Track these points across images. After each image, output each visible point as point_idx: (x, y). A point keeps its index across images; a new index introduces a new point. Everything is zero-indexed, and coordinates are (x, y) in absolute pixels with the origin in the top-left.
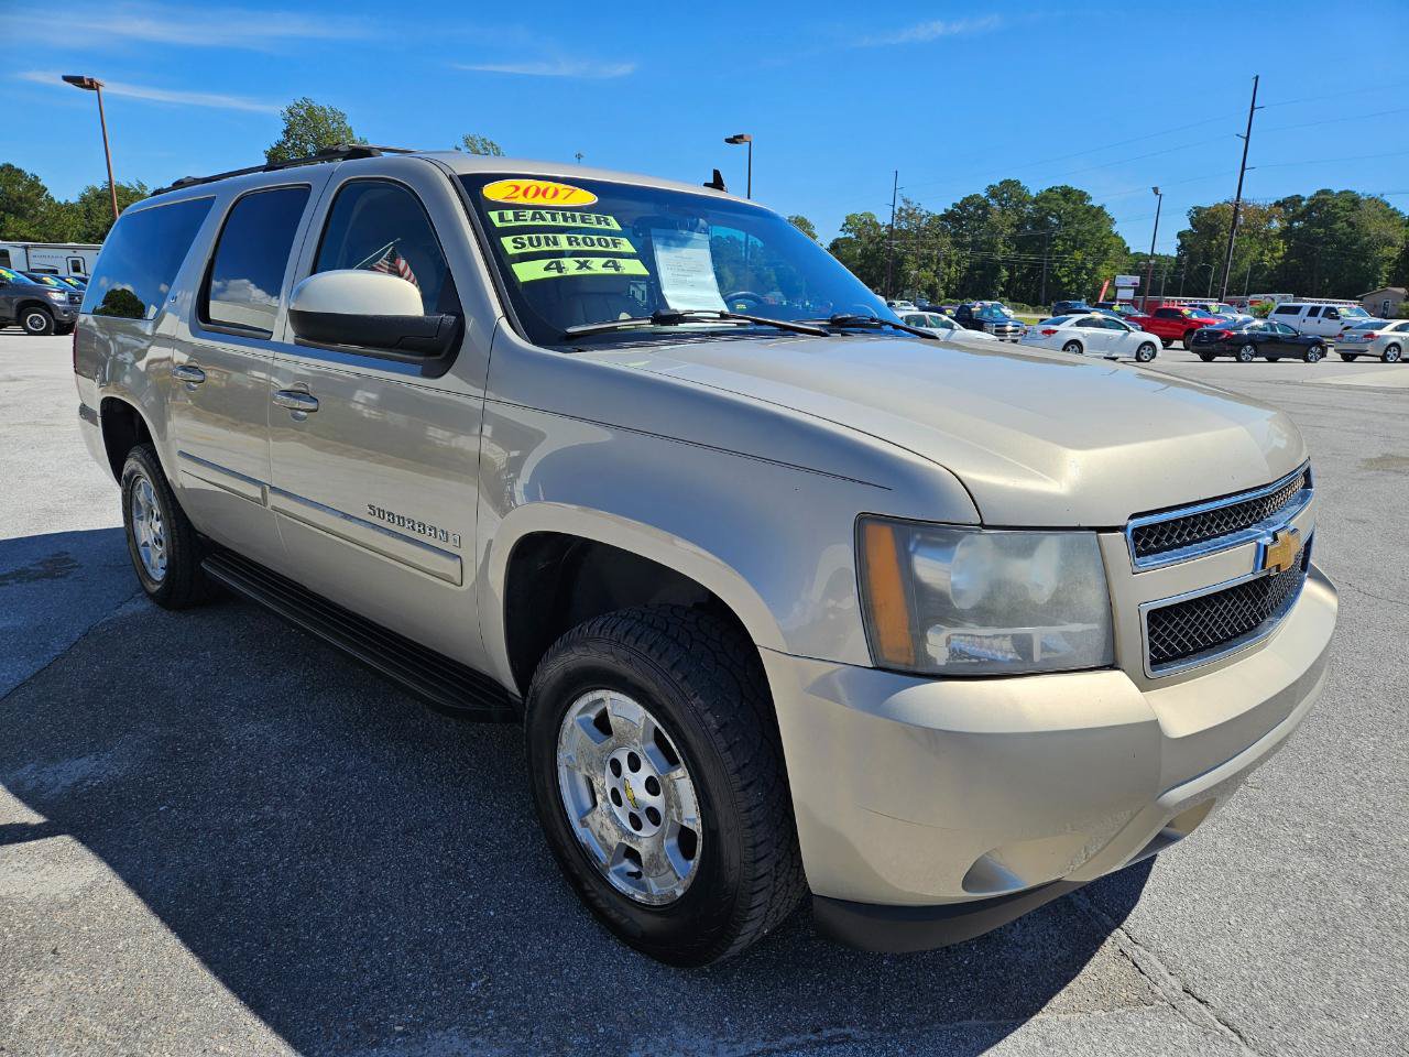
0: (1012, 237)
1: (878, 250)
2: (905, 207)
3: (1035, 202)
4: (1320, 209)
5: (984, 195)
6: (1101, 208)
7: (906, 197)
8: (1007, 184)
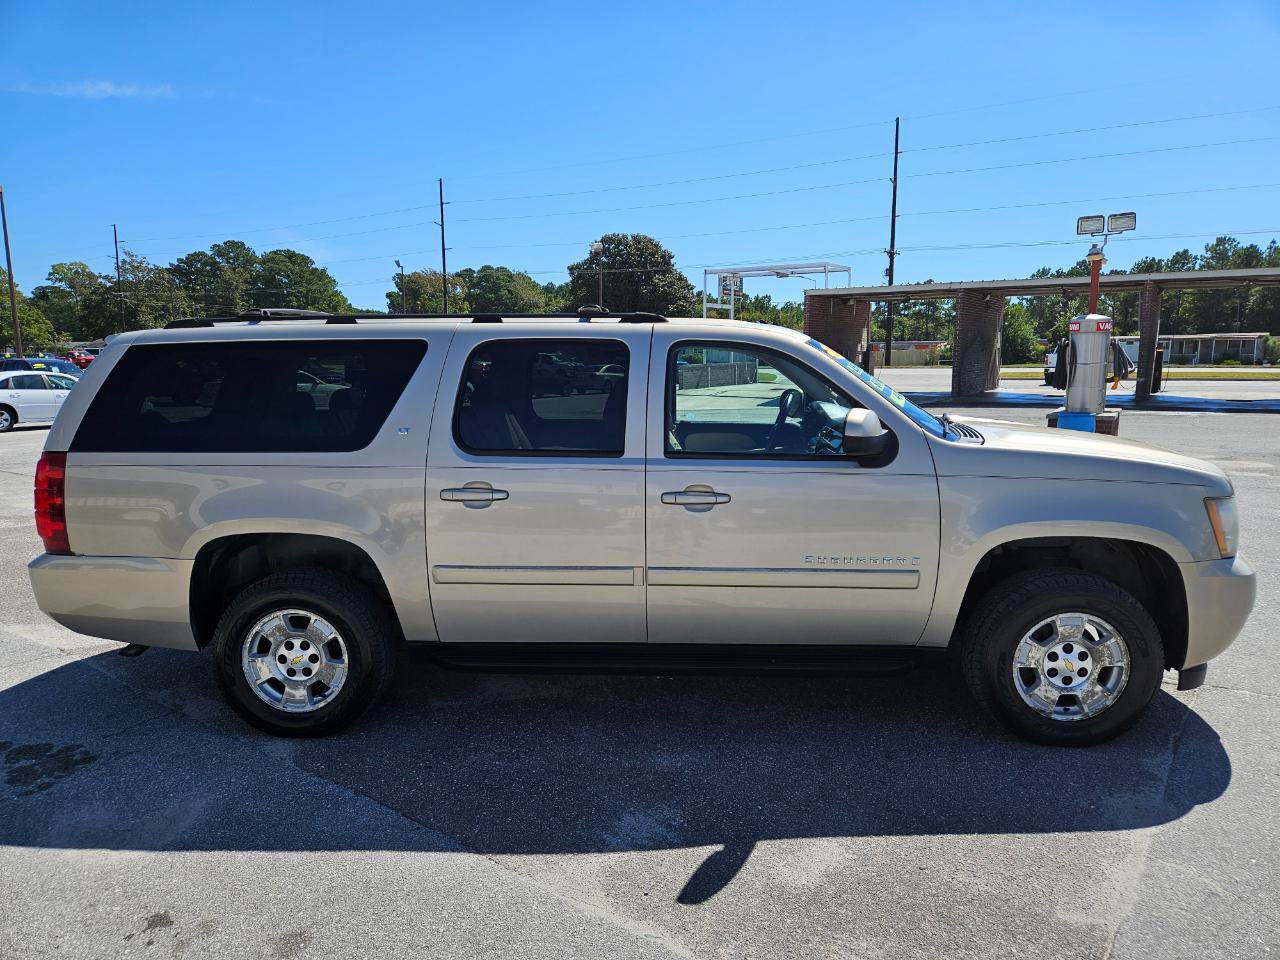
0: (247, 293)
1: (104, 301)
2: (128, 259)
3: (263, 262)
4: (487, 281)
5: (210, 253)
6: (324, 271)
7: (126, 250)
8: (231, 245)
